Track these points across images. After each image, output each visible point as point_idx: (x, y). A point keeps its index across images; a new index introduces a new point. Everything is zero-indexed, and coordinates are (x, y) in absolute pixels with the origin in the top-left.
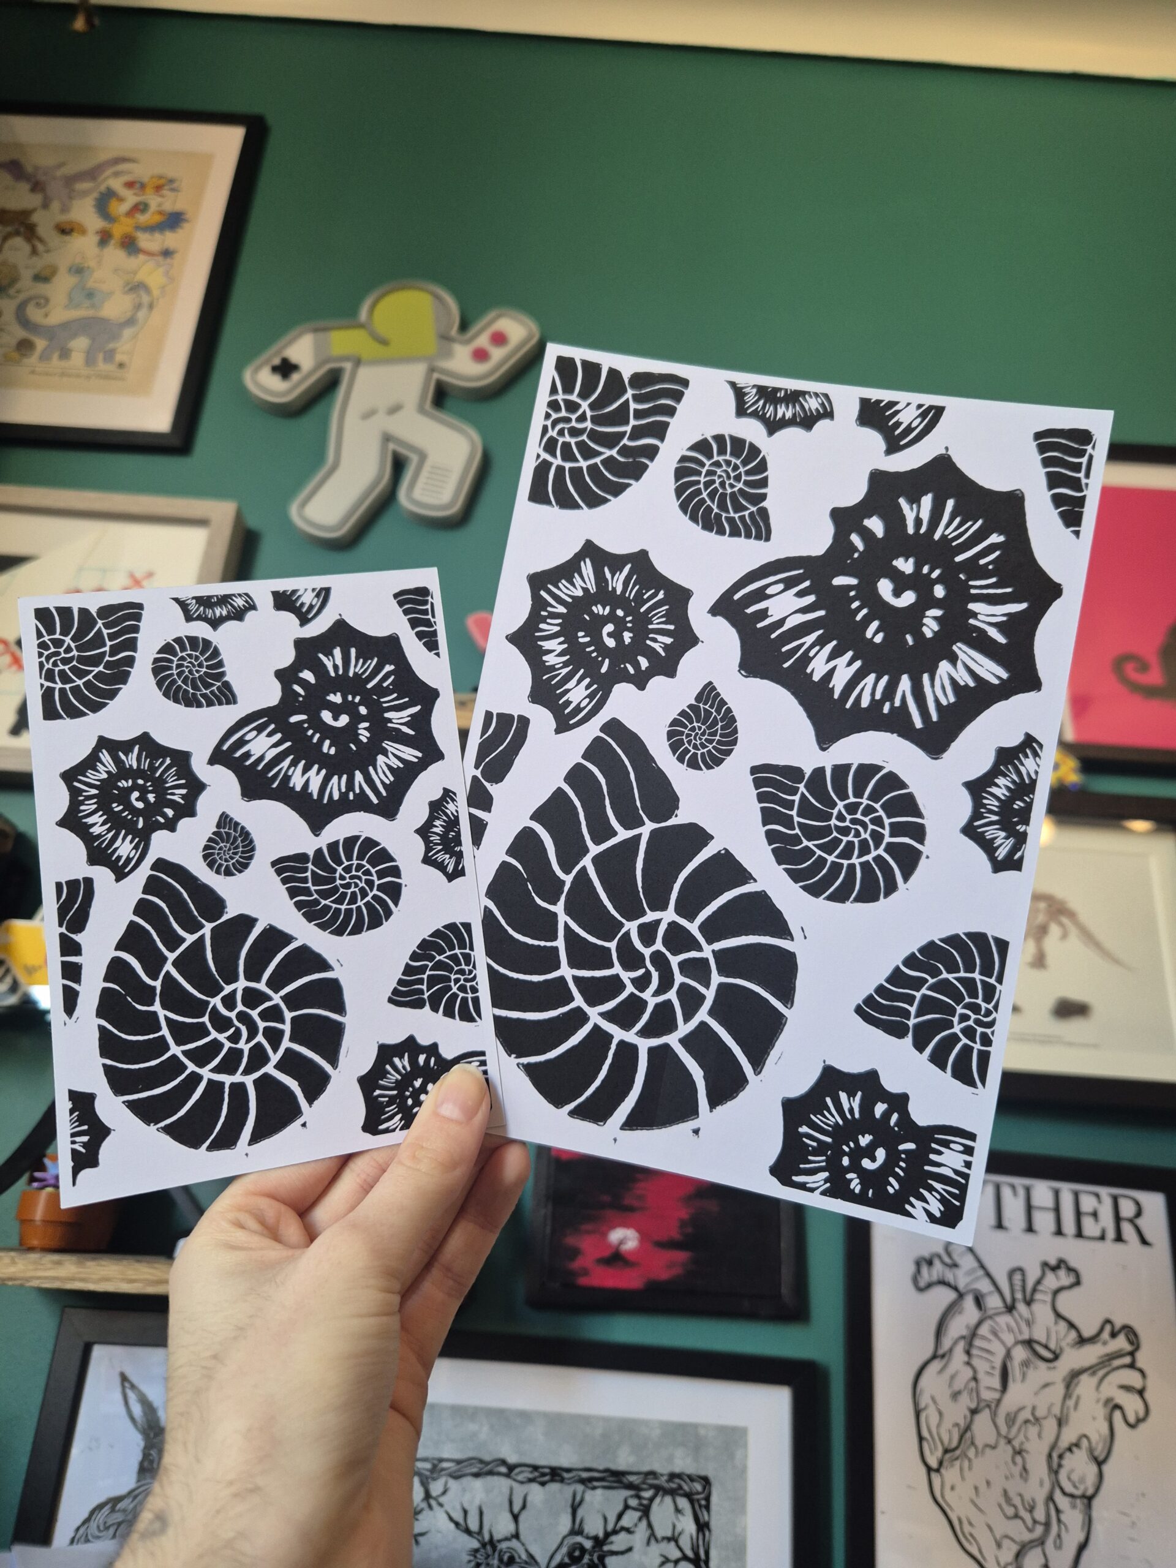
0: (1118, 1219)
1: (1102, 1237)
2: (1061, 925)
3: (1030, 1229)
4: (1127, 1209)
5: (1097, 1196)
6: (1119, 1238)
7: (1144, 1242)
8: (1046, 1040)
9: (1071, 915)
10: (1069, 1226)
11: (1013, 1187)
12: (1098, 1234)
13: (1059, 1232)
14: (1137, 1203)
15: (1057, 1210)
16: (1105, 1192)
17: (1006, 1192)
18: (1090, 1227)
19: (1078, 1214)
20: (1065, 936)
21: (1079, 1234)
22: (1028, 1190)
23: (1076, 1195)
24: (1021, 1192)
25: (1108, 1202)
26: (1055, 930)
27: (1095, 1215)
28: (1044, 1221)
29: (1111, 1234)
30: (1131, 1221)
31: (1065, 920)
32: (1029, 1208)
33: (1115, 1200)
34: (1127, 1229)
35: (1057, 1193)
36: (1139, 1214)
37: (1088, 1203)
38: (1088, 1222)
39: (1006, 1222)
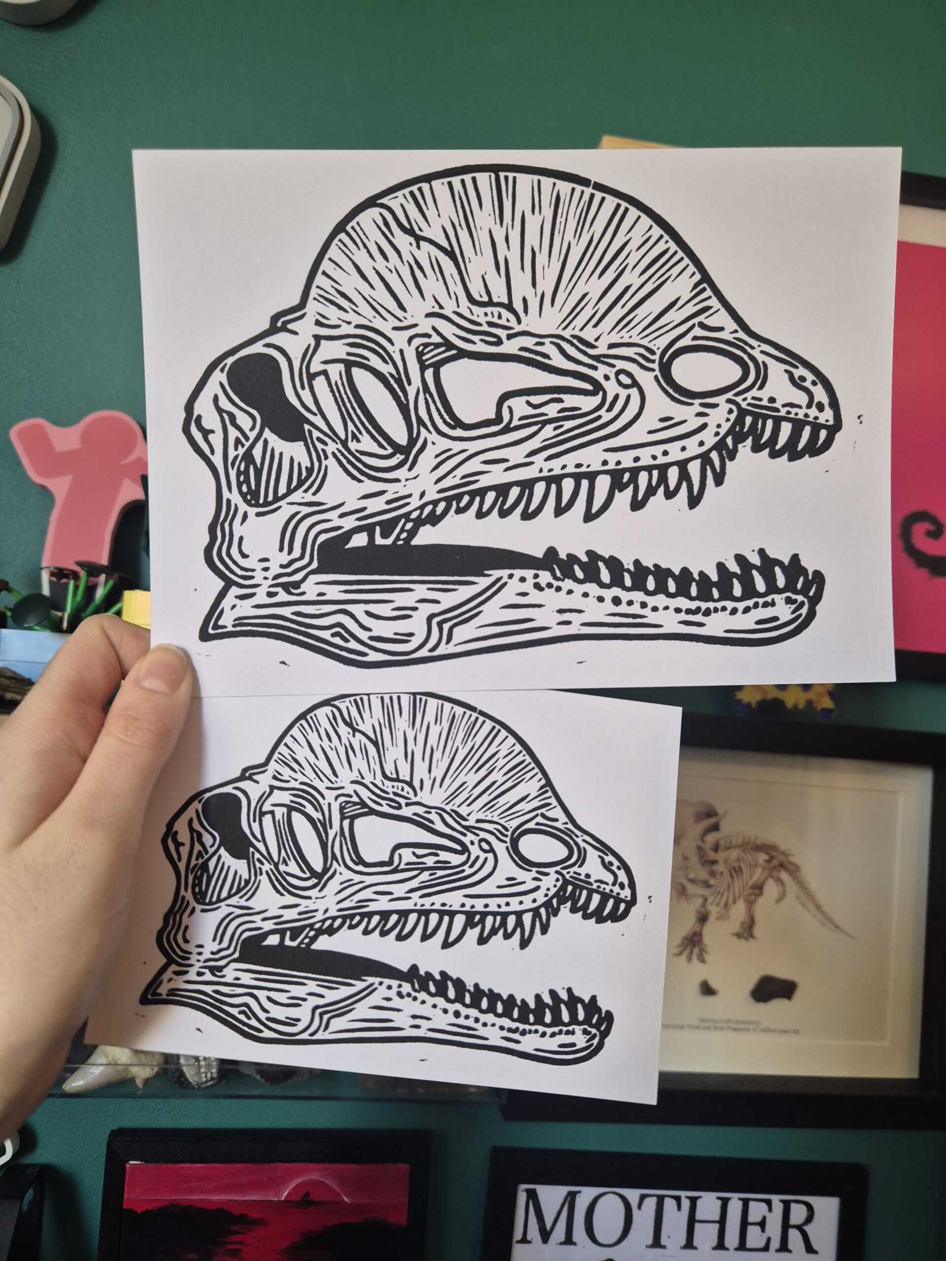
0: (786, 1225)
1: (766, 1248)
2: (780, 881)
3: (689, 1244)
4: (798, 1214)
5: (769, 1203)
6: (784, 1247)
7: (810, 1249)
8: (740, 1026)
9: (794, 870)
10: (732, 1238)
11: (678, 1199)
12: (762, 1244)
13: (721, 1245)
14: (810, 1208)
15: (722, 1222)
16: (776, 1199)
17: (670, 1205)
18: (755, 1237)
19: (744, 1224)
20: (782, 897)
21: (742, 1246)
22: (693, 1201)
23: (746, 1203)
24: (686, 1204)
25: (778, 1207)
26: (771, 888)
27: (762, 1224)
28: (706, 1235)
29: (775, 1244)
30: (799, 1228)
31: (784, 876)
32: (692, 1221)
33: (787, 1205)
34: (794, 1236)
35: (725, 1202)
36: (809, 1219)
37: (757, 1211)
38: (753, 1233)
39: (664, 1241)
